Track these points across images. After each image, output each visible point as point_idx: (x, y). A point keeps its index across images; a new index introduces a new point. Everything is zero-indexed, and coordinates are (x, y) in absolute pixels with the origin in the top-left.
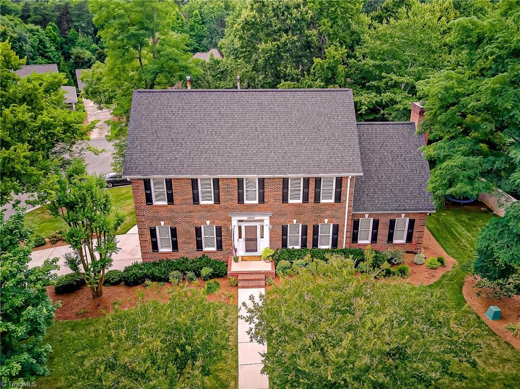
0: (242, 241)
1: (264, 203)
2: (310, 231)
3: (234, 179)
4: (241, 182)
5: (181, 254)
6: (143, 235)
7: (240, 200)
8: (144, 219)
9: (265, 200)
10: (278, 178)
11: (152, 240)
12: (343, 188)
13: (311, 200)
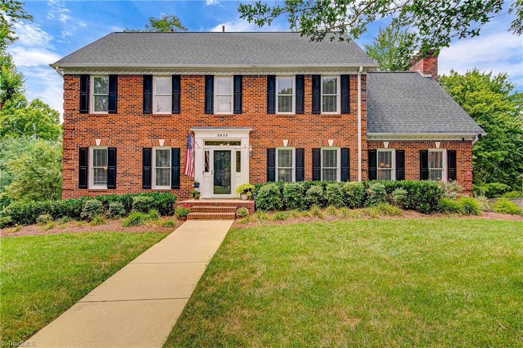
0: (210, 175)
1: (241, 113)
2: (308, 158)
3: (201, 76)
4: (210, 81)
5: (121, 192)
6: (69, 160)
7: (209, 106)
8: (73, 135)
9: (244, 109)
10: (261, 76)
11: (80, 168)
12: (352, 92)
13: (308, 109)
